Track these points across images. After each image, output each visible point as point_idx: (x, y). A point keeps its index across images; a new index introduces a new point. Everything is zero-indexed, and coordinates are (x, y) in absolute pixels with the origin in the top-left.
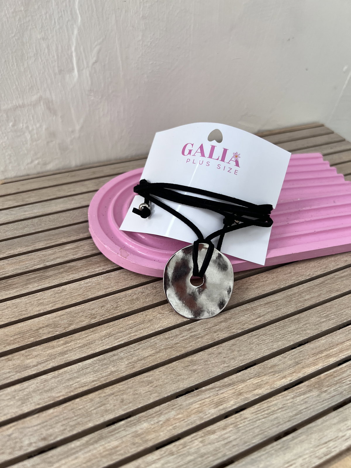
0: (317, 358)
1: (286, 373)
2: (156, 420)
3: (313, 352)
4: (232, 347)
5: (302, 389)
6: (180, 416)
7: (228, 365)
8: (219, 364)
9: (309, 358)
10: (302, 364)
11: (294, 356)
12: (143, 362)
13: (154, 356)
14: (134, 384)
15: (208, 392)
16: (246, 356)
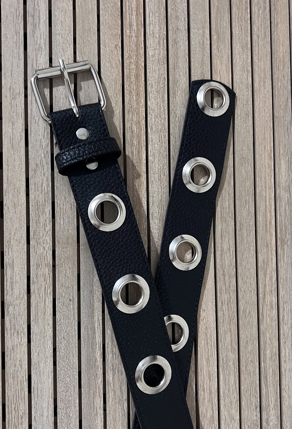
0: (269, 231)
1: (270, 256)
2: (267, 345)
3: (264, 230)
4: (244, 281)
5: (282, 253)
6: (270, 331)
7: (253, 290)
8: (251, 295)
9: (267, 236)
10: (269, 243)
11: (263, 244)
12: (233, 343)
13: (232, 334)
14: (245, 352)
15: (264, 309)
16: (252, 275)
